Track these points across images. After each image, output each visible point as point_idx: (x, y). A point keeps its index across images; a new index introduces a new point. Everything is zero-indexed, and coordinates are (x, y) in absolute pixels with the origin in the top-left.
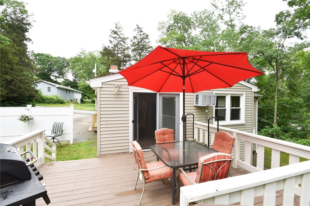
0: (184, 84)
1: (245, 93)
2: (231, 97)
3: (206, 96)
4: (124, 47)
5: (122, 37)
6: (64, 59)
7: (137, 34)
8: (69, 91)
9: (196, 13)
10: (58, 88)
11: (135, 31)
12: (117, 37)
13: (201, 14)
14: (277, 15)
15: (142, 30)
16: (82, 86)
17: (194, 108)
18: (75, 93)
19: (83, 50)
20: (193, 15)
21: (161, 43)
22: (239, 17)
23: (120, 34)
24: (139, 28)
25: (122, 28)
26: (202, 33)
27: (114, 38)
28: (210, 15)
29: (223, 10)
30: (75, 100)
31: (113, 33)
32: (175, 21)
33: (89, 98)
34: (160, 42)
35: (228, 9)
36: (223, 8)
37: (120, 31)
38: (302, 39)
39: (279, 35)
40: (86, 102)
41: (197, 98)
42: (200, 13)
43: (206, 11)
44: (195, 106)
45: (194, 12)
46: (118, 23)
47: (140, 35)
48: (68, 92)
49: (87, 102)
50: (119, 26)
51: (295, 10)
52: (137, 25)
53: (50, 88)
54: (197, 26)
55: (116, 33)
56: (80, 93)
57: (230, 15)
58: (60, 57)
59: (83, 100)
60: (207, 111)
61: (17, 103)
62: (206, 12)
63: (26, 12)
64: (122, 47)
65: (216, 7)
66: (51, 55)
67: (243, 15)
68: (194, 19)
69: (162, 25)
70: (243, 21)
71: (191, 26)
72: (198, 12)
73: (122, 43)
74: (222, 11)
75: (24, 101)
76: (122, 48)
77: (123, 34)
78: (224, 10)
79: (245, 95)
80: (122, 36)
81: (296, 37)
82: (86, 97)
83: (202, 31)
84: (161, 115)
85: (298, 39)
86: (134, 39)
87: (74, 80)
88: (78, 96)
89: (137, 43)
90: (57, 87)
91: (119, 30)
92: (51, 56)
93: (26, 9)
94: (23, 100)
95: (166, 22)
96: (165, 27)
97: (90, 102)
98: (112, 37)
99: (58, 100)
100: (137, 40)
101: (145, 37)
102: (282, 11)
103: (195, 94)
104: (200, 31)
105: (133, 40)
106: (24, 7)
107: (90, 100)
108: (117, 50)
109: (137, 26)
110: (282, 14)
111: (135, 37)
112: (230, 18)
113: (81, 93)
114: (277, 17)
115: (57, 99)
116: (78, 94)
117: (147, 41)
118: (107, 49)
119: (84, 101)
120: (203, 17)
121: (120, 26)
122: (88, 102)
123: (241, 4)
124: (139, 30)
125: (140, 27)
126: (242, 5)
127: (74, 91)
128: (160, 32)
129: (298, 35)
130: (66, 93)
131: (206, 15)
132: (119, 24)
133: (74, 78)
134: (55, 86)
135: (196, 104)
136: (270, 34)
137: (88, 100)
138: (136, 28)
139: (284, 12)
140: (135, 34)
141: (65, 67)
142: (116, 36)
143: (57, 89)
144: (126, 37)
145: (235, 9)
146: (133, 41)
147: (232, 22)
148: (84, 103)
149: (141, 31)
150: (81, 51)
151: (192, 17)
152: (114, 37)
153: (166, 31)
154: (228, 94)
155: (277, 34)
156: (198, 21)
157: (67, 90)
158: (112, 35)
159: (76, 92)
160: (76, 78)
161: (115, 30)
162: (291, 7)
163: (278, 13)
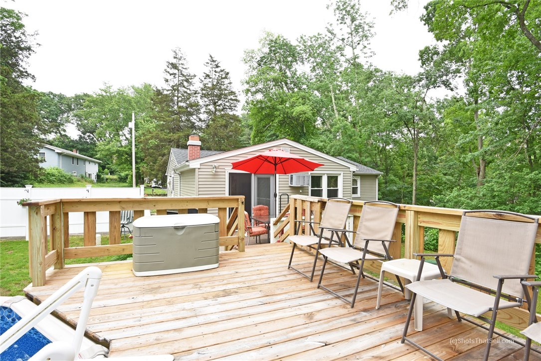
0: (275, 170)
1: (342, 173)
2: (328, 177)
3: (299, 176)
4: (188, 92)
5: (185, 74)
6: (61, 97)
7: (211, 70)
8: (78, 159)
9: (304, 38)
10: (59, 154)
11: (207, 65)
12: (177, 74)
13: (313, 39)
14: (420, 51)
15: (219, 65)
16: (106, 151)
17: (289, 188)
18: (87, 163)
19: (107, 85)
20: (299, 40)
21: (248, 85)
22: (365, 53)
23: (182, 69)
24: (214, 61)
25: (185, 59)
26: (314, 69)
27: (172, 74)
28: (327, 42)
29: (343, 40)
30: (87, 176)
31: (170, 66)
32: (271, 51)
33: (112, 173)
34: (248, 83)
35: (350, 39)
36: (343, 37)
37: (182, 64)
38: (452, 90)
39: (421, 83)
40: (107, 179)
41: (292, 178)
42: (311, 38)
43: (320, 36)
44: (290, 187)
45: (302, 38)
46: (178, 49)
47: (215, 71)
48: (75, 161)
49: (108, 181)
50: (179, 56)
51: (445, 46)
52: (211, 56)
53: (44, 153)
54: (306, 59)
55: (174, 66)
56: (95, 162)
57: (353, 49)
58: (52, 93)
59: (102, 176)
60: (301, 191)
61: (7, 182)
62: (320, 38)
63: (21, 26)
64: (185, 90)
65: (332, 34)
66: (33, 88)
67: (370, 51)
68: (301, 48)
69: (250, 55)
70: (370, 60)
71: (298, 59)
72: (307, 37)
73: (185, 84)
74: (341, 41)
75: (18, 180)
76: (185, 92)
77: (186, 68)
78: (345, 41)
79: (342, 174)
80: (185, 72)
81: (443, 87)
82: (106, 170)
83: (314, 67)
84: (256, 198)
85: (446, 89)
86: (205, 78)
87: (81, 137)
88: (92, 169)
89: (210, 85)
90: (57, 153)
91: (180, 62)
92: (35, 90)
93: (23, 22)
94: (16, 177)
95: (256, 50)
96: (255, 58)
97: (116, 180)
98: (168, 72)
99: (62, 177)
100: (211, 80)
101: (224, 76)
102: (428, 46)
103: (290, 175)
104: (311, 67)
105: (203, 79)
106: (19, 18)
107: (115, 177)
108: (176, 95)
109: (210, 58)
110: (427, 49)
111: (208, 76)
112: (354, 54)
113: (97, 163)
114: (422, 54)
115: (60, 175)
116: (92, 165)
117: (226, 81)
118: (161, 94)
119: (103, 179)
120: (316, 44)
121: (181, 55)
122: (111, 180)
123: (368, 34)
124: (214, 64)
125: (214, 59)
126: (370, 36)
127: (85, 160)
128: (247, 67)
129: (447, 84)
130: (73, 163)
131: (320, 41)
132: (180, 52)
133: (81, 134)
134: (54, 150)
135: (291, 184)
136: (408, 82)
137: (109, 176)
138: (209, 61)
139: (431, 48)
140: (207, 70)
141: (63, 112)
142: (176, 71)
143: (57, 155)
144: (192, 74)
145: (360, 41)
146: (205, 82)
147: (356, 60)
148: (104, 183)
149: (217, 66)
150: (103, 87)
151: (298, 44)
152: (171, 72)
153: (257, 65)
154: (324, 174)
155: (420, 81)
156: (308, 50)
157: (73, 157)
158: (168, 70)
159: (90, 161)
160: (84, 134)
161: (174, 61)
162: (439, 41)
163: (422, 48)
